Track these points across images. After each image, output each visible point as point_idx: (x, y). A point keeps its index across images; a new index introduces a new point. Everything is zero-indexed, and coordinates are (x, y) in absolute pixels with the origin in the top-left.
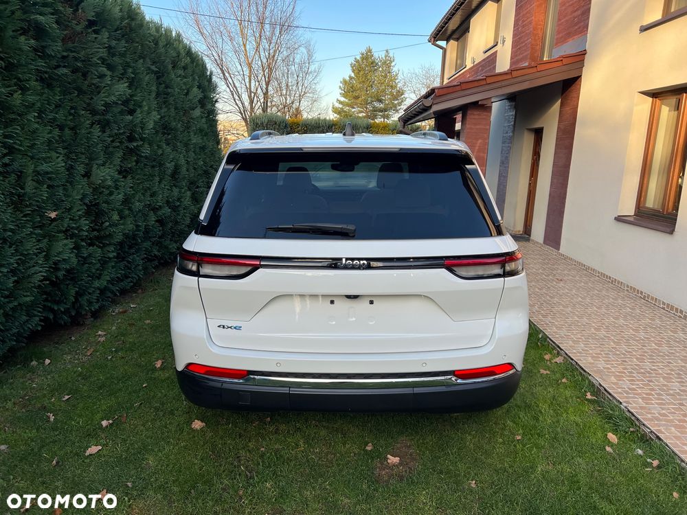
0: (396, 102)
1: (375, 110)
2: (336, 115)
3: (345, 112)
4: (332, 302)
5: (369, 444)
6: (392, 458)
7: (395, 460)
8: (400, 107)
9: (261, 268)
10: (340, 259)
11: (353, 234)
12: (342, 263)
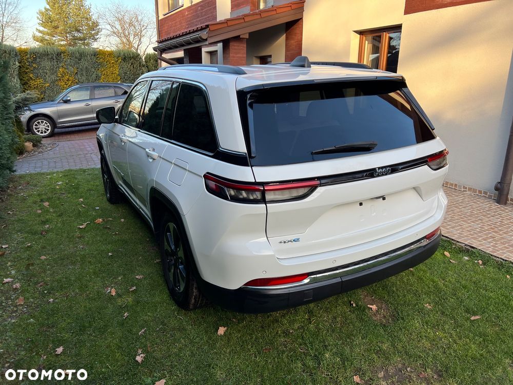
0: (93, 32)
1: (75, 38)
2: (37, 43)
3: (47, 40)
4: (361, 204)
5: (352, 302)
6: (371, 306)
7: (374, 307)
8: (97, 37)
9: (320, 186)
10: (374, 169)
11: (373, 148)
12: (376, 172)
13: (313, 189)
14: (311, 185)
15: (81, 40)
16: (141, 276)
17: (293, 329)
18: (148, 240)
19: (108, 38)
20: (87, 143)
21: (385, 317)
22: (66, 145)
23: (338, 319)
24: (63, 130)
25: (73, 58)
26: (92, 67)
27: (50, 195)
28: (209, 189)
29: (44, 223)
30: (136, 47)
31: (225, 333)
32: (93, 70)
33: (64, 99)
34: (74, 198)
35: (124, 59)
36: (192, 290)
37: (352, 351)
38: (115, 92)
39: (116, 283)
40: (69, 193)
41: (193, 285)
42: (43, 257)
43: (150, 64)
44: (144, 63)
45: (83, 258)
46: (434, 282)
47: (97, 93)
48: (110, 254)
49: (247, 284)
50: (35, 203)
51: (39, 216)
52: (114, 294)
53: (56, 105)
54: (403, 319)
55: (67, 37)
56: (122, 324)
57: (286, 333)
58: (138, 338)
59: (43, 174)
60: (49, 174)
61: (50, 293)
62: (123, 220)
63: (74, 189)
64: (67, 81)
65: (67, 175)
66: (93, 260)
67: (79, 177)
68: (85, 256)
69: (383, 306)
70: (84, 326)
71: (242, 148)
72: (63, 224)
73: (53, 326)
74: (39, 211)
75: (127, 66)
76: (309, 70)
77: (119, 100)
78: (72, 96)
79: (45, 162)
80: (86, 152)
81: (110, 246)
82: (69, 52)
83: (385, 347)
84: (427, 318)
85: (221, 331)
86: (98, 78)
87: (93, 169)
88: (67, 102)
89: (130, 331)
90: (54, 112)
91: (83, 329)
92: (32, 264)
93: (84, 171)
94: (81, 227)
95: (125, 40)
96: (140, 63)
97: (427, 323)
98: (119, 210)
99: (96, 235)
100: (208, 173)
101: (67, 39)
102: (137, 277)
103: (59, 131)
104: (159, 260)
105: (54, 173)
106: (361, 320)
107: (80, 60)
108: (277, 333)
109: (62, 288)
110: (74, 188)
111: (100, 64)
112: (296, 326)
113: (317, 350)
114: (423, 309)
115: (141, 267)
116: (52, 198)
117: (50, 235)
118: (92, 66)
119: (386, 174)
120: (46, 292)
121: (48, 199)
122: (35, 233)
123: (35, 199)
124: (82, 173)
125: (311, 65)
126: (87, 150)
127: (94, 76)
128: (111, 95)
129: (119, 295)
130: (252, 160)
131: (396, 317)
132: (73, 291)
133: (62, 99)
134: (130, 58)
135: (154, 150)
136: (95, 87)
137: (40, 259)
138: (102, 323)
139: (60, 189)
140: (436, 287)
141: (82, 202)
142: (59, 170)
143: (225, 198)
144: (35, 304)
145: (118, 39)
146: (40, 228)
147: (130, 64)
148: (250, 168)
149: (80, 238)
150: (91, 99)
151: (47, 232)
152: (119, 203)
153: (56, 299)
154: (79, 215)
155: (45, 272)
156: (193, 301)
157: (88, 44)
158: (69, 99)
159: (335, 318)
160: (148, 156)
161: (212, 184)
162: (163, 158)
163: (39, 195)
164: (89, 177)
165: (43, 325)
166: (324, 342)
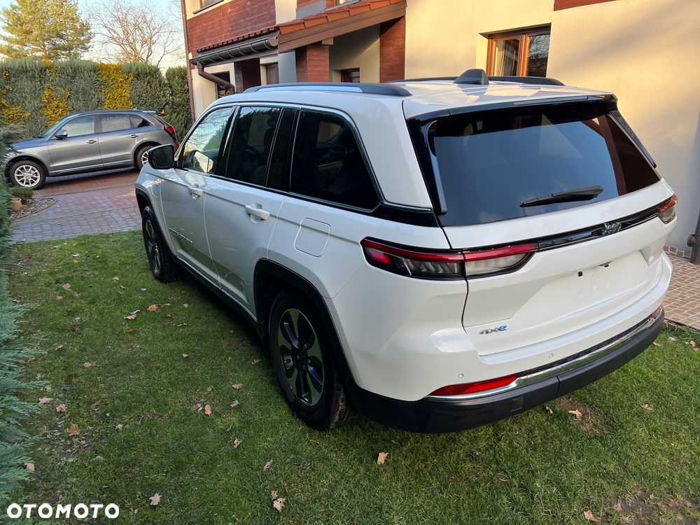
0: (82, 38)
3: (15, 51)
4: (580, 274)
5: (547, 408)
6: (574, 412)
7: (577, 413)
8: (89, 45)
9: (537, 252)
10: (602, 225)
11: (596, 196)
12: (605, 229)
13: (529, 255)
14: (525, 250)
15: (65, 49)
16: (240, 385)
17: (479, 450)
18: (232, 332)
19: (105, 46)
20: (99, 196)
21: (595, 426)
22: (69, 199)
23: (537, 432)
24: (57, 179)
25: (63, 76)
26: (91, 89)
27: (67, 273)
28: (371, 260)
29: (72, 313)
30: (145, 58)
31: (385, 460)
32: (94, 92)
33: (58, 134)
34: (104, 276)
35: (138, 76)
36: (337, 403)
37: (569, 477)
38: (131, 124)
39: (206, 396)
40: (95, 269)
41: (338, 396)
42: (87, 365)
43: (174, 82)
44: (166, 82)
45: (147, 361)
46: (643, 374)
47: (107, 125)
48: (185, 355)
49: (434, 393)
50: (49, 285)
51: (61, 304)
52: (208, 412)
53: (46, 144)
54: (622, 427)
55: (44, 46)
56: (235, 455)
57: (471, 456)
58: (264, 476)
59: (48, 243)
60: (57, 243)
61: (114, 416)
62: (186, 305)
63: (102, 263)
64: (56, 108)
65: (84, 244)
66: (163, 366)
67: (102, 246)
68: (149, 359)
69: (588, 410)
70: (180, 462)
71: (425, 202)
72: (101, 314)
73: (134, 465)
74: (60, 298)
75: (141, 85)
76: (487, 89)
77: (136, 134)
78: (69, 130)
79: (46, 226)
80: (102, 210)
81: (181, 343)
82: (57, 67)
83: (612, 467)
84: (653, 425)
85: (382, 457)
86: (100, 103)
87: (119, 233)
88: (62, 138)
89: (250, 465)
90: (44, 154)
91: (179, 467)
92: (76, 376)
93: (107, 237)
94: (129, 318)
95: (129, 49)
96: (160, 81)
97: (655, 432)
98: (176, 292)
99: (154, 327)
100: (368, 238)
101: (44, 48)
102: (234, 386)
103: (52, 180)
104: (257, 361)
105: (63, 241)
106: (567, 432)
107: (73, 77)
108: (459, 456)
109: (130, 409)
110: (100, 262)
111: (103, 83)
112: (482, 444)
113: (521, 478)
114: (642, 413)
115: (236, 372)
116: (72, 277)
117: (87, 331)
118: (92, 86)
119: (616, 232)
120: (108, 415)
121: (67, 280)
122: (63, 330)
123: (47, 280)
124: (104, 239)
125: (490, 82)
126: (103, 207)
127: (95, 100)
128: (125, 127)
129: (217, 414)
130: (442, 218)
131: (613, 425)
132: (148, 411)
133: (55, 135)
134: (146, 74)
135: (260, 206)
136: (102, 117)
137: (83, 367)
138: (206, 458)
139: (81, 264)
140: (647, 379)
141: (119, 282)
142: (71, 236)
143: (404, 273)
144: (96, 433)
145: (118, 48)
146: (69, 322)
147: (146, 83)
148: (439, 229)
149: (133, 333)
150: (97, 134)
151: (82, 326)
152: (173, 281)
153: (126, 424)
154: (120, 300)
155: (95, 384)
156: (337, 417)
157: (76, 55)
158: (65, 134)
159: (531, 431)
160: (249, 215)
161: (378, 254)
162: (279, 218)
163: (51, 274)
164: (117, 245)
165: (119, 464)
166: (528, 465)
